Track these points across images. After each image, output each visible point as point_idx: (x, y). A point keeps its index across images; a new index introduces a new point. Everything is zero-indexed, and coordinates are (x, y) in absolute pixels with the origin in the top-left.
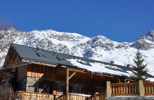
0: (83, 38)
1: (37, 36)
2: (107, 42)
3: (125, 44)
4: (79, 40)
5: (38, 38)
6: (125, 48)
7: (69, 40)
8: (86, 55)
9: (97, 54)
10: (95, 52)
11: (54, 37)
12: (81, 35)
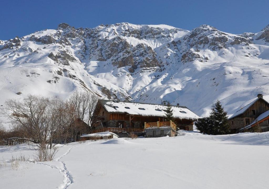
0: (177, 32)
1: (104, 35)
2: (216, 36)
3: (247, 37)
4: (171, 35)
5: (106, 38)
6: (245, 43)
7: (154, 37)
8: (182, 60)
9: (199, 57)
10: (196, 53)
11: (130, 33)
12: (173, 28)
